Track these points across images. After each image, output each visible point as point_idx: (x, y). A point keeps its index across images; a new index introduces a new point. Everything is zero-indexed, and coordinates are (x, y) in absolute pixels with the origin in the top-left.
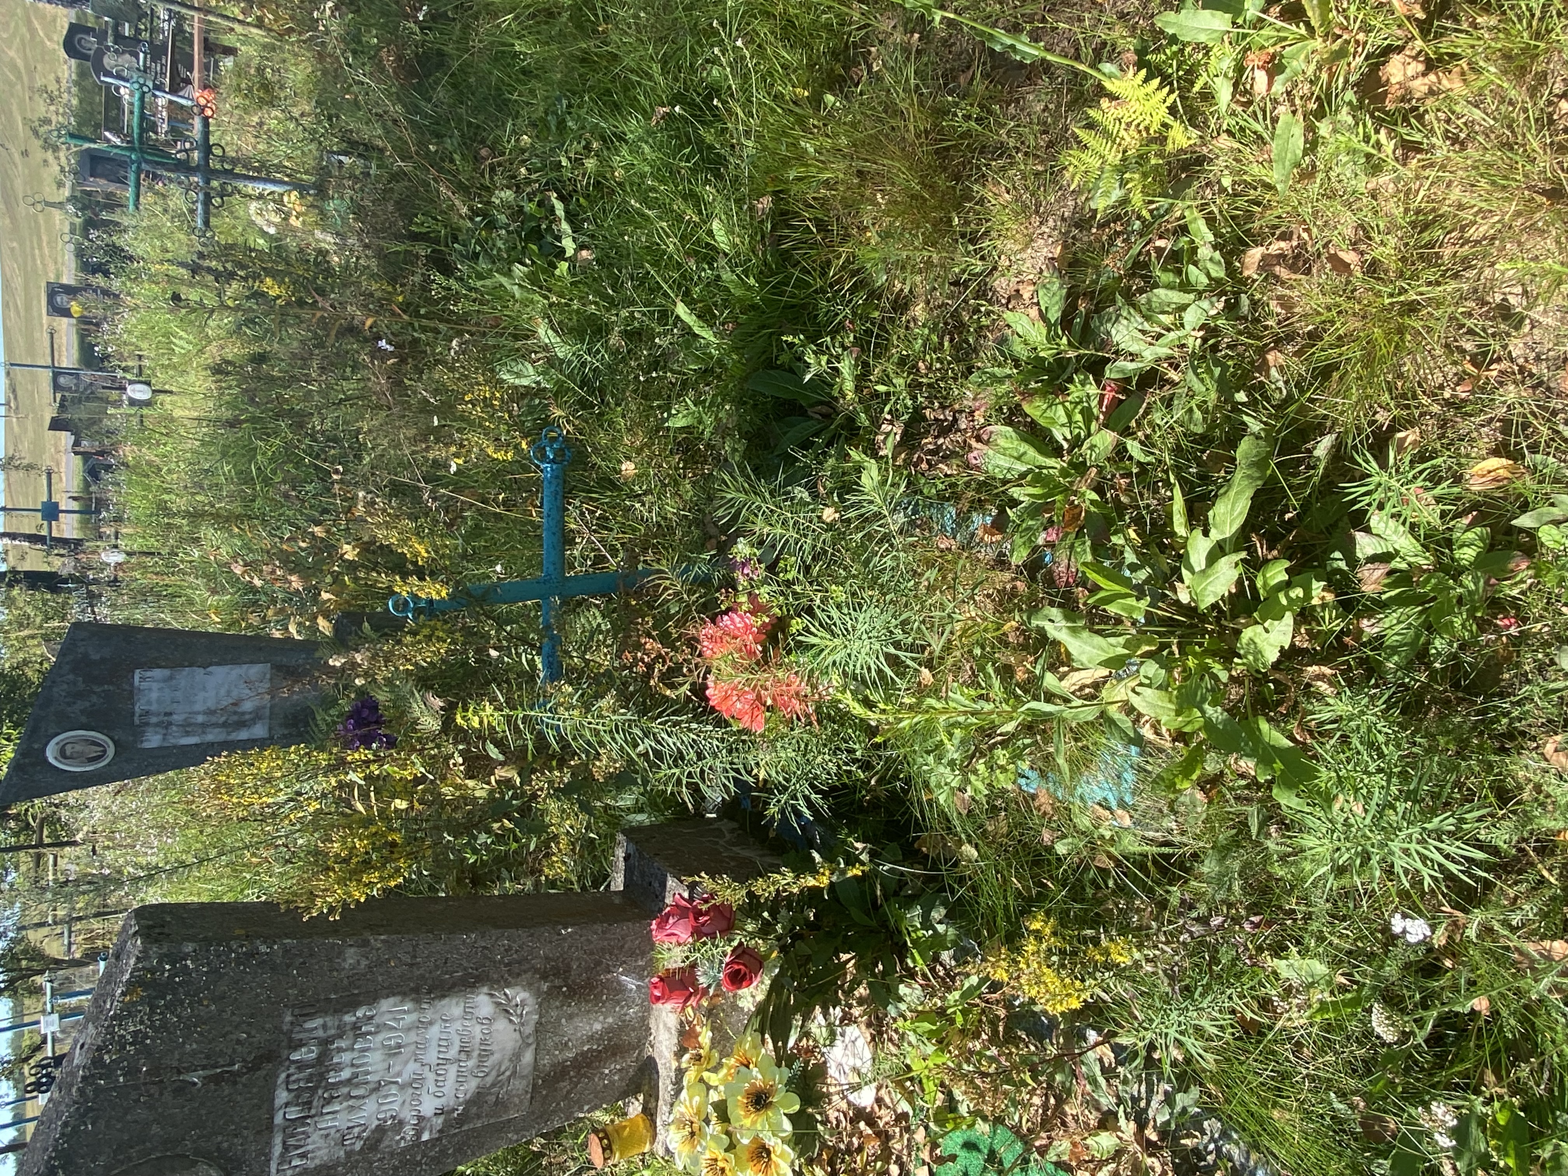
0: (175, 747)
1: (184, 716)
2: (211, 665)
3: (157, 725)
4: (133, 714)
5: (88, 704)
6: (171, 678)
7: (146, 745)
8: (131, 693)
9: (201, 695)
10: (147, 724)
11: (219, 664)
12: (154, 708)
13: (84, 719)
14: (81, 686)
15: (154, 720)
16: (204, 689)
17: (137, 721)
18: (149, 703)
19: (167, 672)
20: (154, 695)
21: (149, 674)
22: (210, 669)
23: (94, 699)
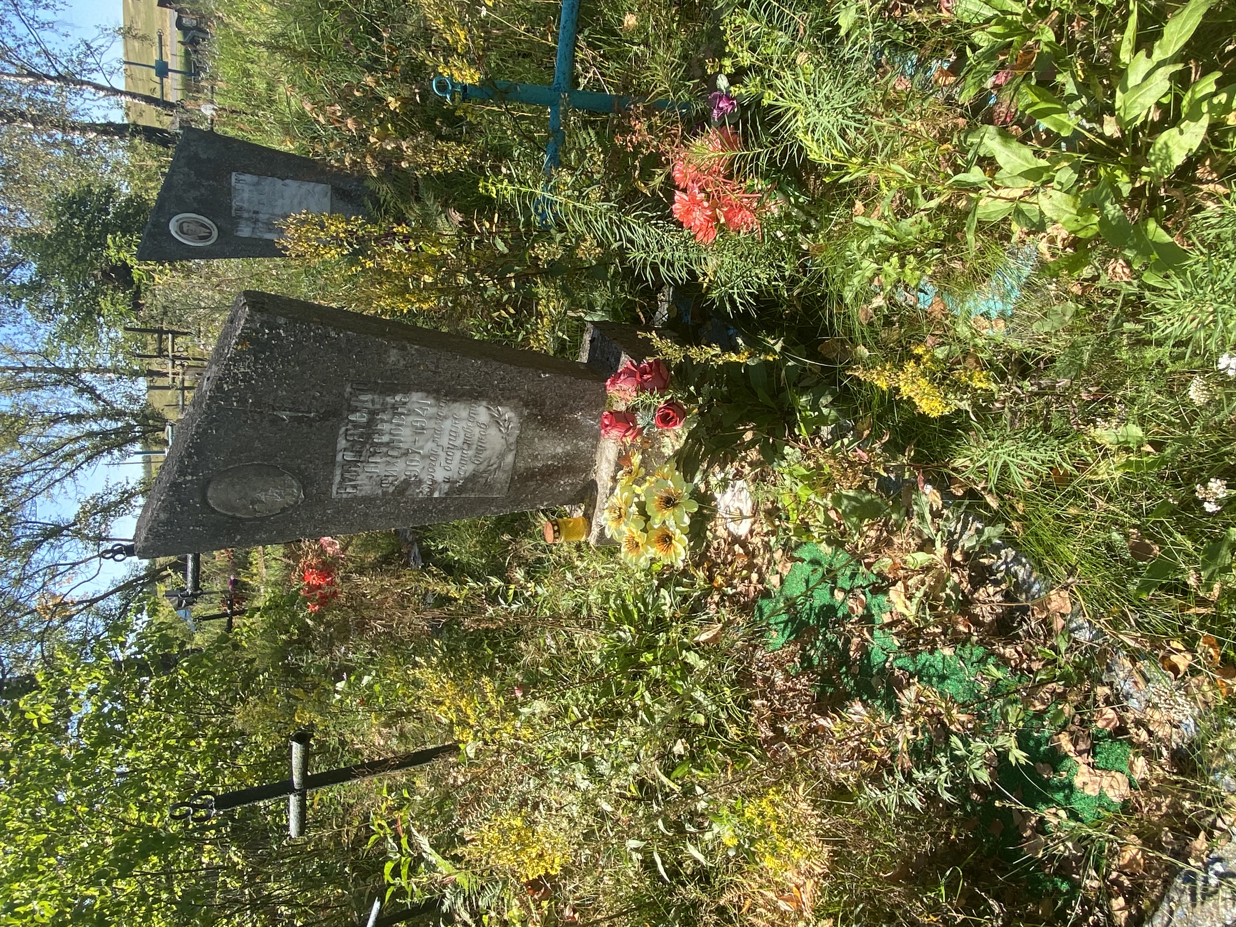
0: (260, 239)
1: (267, 216)
2: (287, 178)
3: (247, 219)
4: (231, 207)
5: (198, 193)
6: (258, 184)
7: (240, 234)
8: (230, 189)
9: (280, 202)
10: (240, 217)
11: (293, 178)
12: (246, 205)
13: (195, 205)
14: (193, 178)
15: (246, 215)
16: (282, 197)
17: (233, 214)
18: (242, 200)
19: (255, 178)
20: (246, 195)
21: (242, 177)
22: (288, 181)
23: (203, 190)
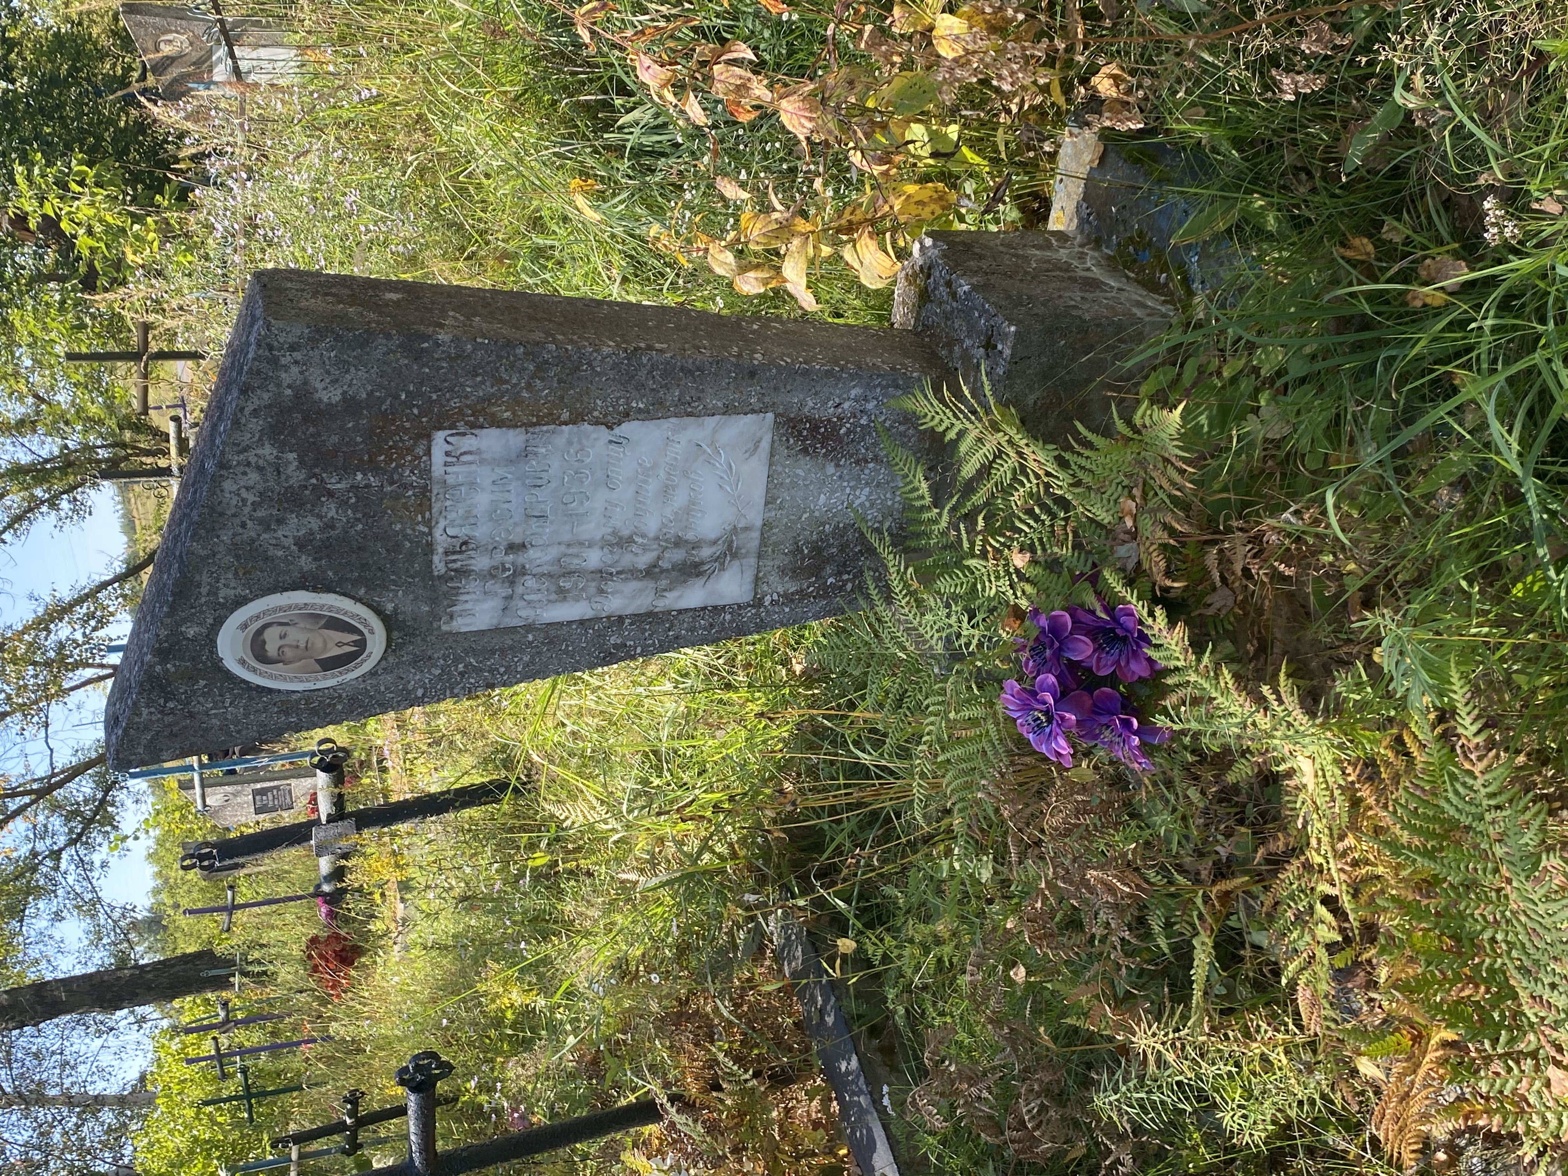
0: (529, 628)
1: (554, 552)
2: (626, 415)
3: (492, 574)
4: (429, 549)
5: (315, 524)
6: (525, 454)
7: (461, 625)
8: (425, 493)
9: (599, 501)
10: (463, 573)
11: (646, 415)
12: (482, 532)
13: (306, 562)
14: (295, 475)
15: (481, 562)
16: (608, 482)
17: (439, 565)
18: (470, 518)
19: (515, 438)
20: (482, 500)
21: (468, 443)
22: (627, 428)
23: (331, 510)
